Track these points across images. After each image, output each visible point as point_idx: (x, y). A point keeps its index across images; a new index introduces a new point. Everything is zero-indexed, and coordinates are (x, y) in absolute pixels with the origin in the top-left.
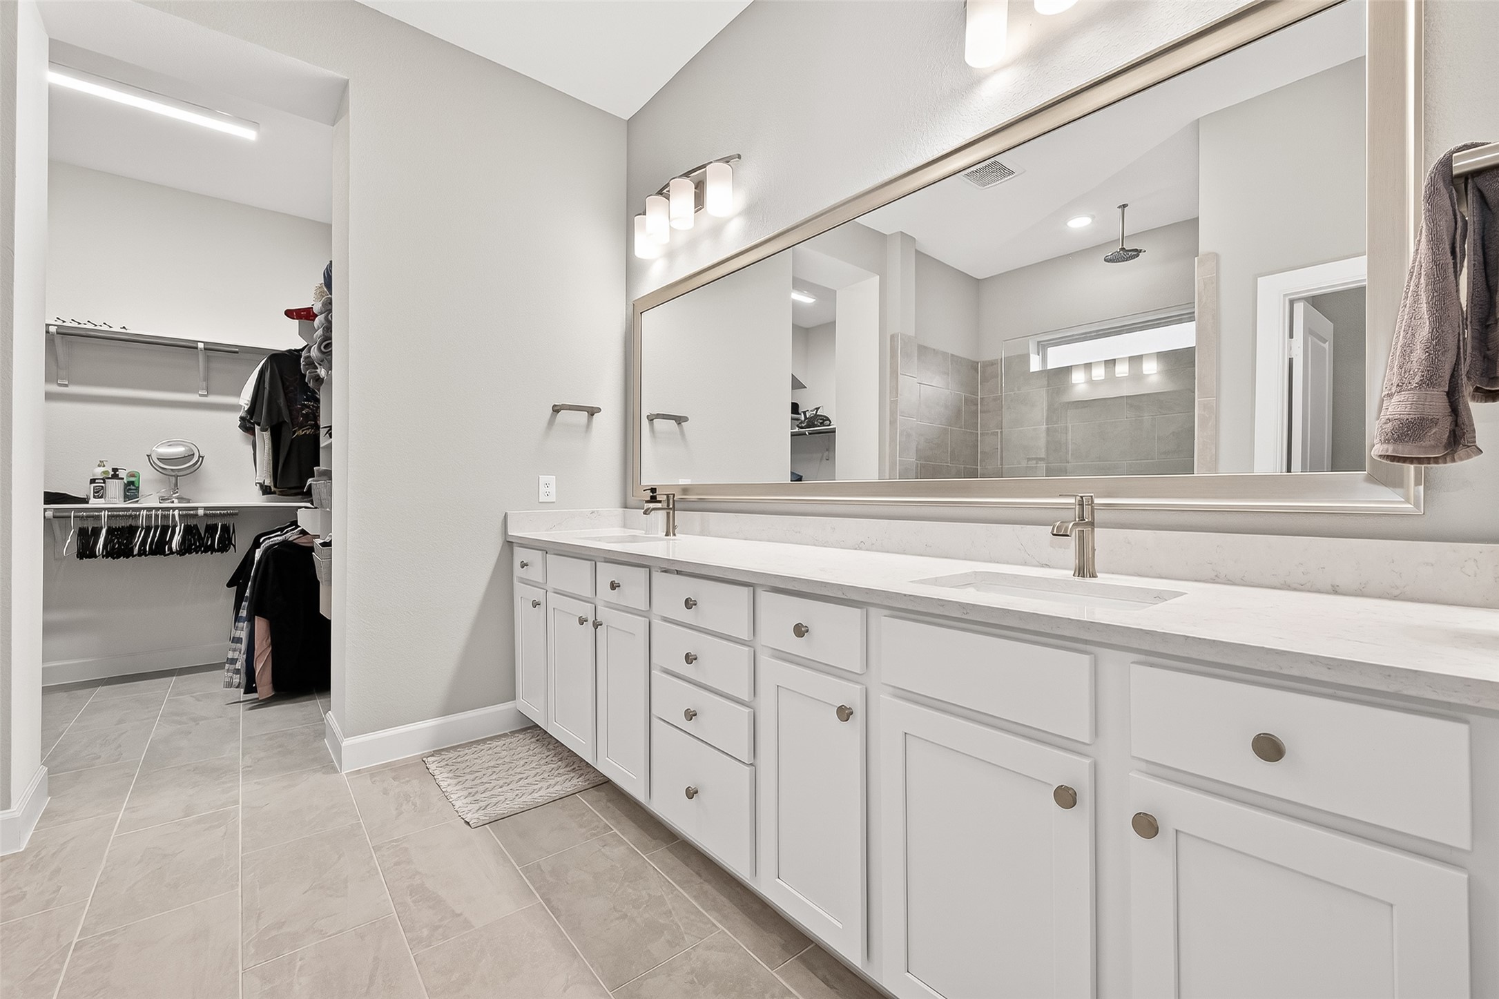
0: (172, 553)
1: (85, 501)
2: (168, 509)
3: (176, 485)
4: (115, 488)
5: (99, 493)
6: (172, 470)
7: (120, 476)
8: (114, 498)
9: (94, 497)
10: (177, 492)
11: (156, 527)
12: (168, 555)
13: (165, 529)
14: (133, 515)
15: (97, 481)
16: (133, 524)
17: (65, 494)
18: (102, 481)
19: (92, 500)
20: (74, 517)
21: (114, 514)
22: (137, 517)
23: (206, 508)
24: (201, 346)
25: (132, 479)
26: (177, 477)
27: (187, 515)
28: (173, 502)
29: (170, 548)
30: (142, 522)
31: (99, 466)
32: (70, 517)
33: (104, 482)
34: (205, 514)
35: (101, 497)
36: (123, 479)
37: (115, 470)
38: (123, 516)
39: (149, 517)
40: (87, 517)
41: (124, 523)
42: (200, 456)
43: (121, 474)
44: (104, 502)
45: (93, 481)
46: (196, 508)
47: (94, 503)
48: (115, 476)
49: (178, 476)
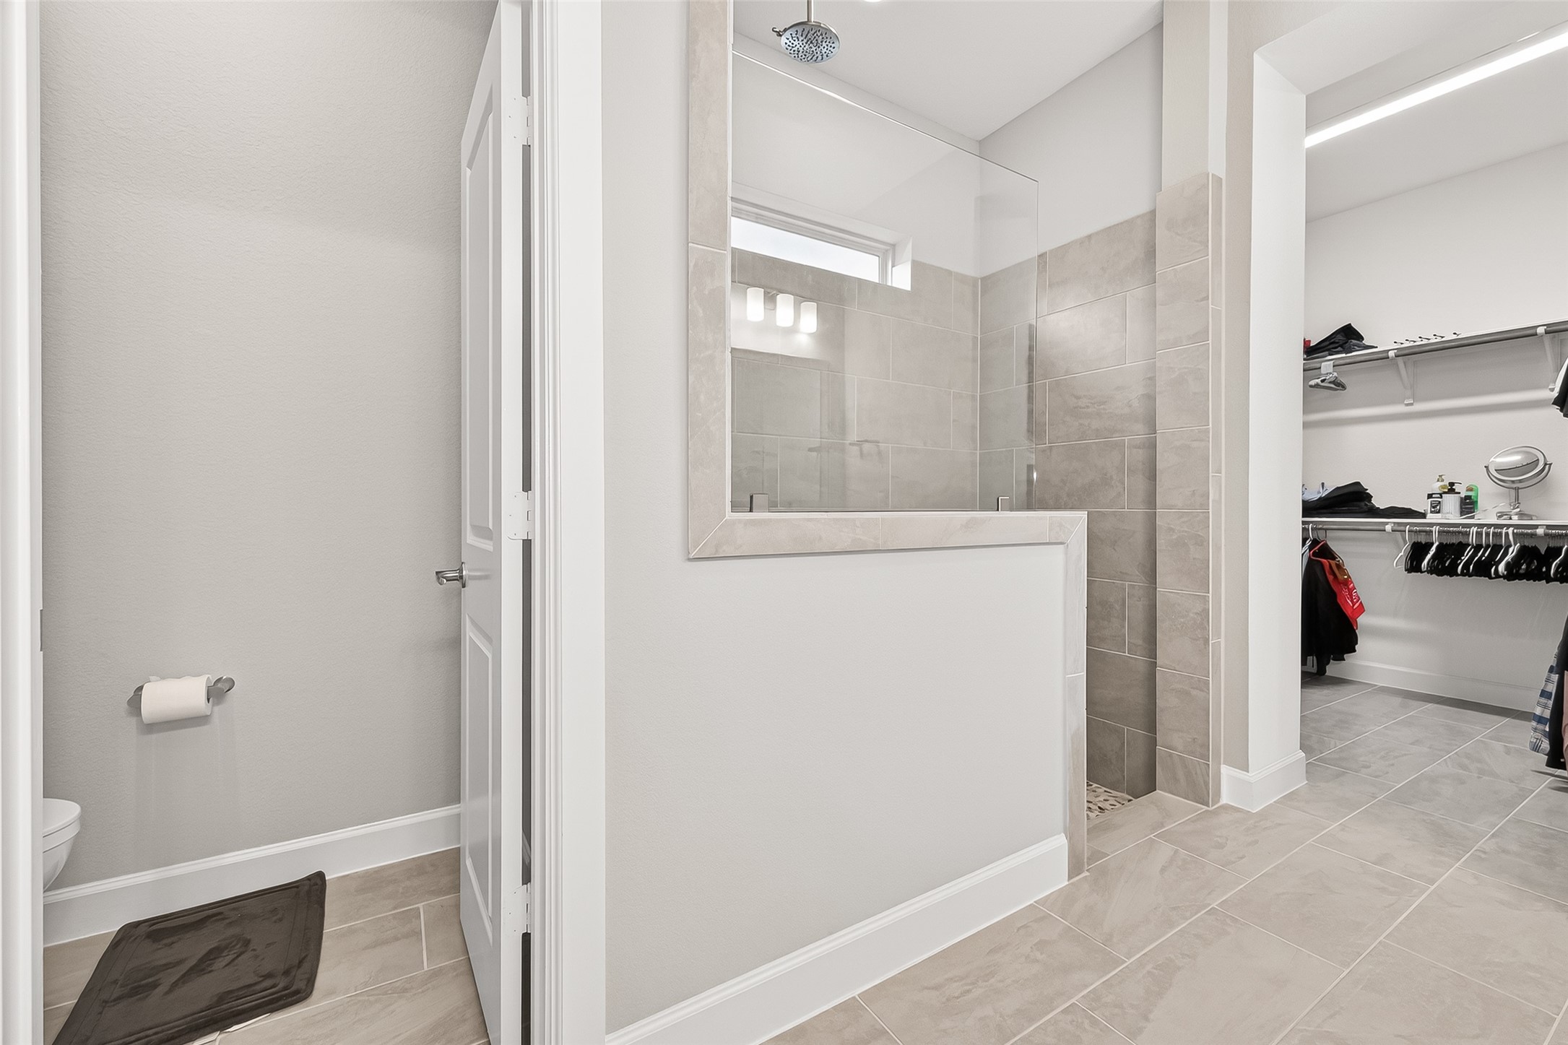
0: (1497, 576)
1: (1423, 516)
2: (1501, 526)
3: (1517, 498)
4: (1451, 503)
5: (1436, 508)
6: (1513, 482)
7: (1456, 491)
8: (1450, 513)
9: (1432, 512)
10: (1518, 507)
11: (1488, 546)
12: (1494, 578)
13: (1496, 548)
14: (1463, 531)
15: (1434, 496)
16: (1464, 541)
17: (1410, 509)
18: (1439, 496)
19: (1429, 515)
20: (1409, 531)
21: (1446, 529)
22: (1467, 534)
23: (1549, 527)
24: (1541, 330)
25: (1469, 493)
26: (1517, 489)
27: (1522, 534)
28: (1511, 519)
29: (1496, 570)
30: (1473, 540)
31: (1438, 481)
32: (1405, 531)
33: (1441, 497)
34: (1546, 535)
35: (1439, 512)
36: (1459, 493)
37: (1452, 484)
38: (1453, 532)
39: (1479, 534)
40: (1420, 531)
41: (1454, 540)
42: (1546, 464)
43: (1457, 487)
44: (1440, 517)
45: (1430, 496)
46: (1536, 527)
47: (1431, 518)
48: (1451, 490)
49: (1519, 488)
